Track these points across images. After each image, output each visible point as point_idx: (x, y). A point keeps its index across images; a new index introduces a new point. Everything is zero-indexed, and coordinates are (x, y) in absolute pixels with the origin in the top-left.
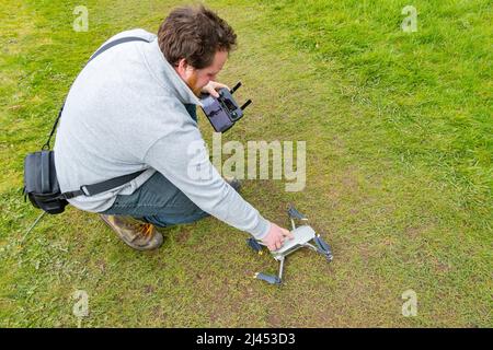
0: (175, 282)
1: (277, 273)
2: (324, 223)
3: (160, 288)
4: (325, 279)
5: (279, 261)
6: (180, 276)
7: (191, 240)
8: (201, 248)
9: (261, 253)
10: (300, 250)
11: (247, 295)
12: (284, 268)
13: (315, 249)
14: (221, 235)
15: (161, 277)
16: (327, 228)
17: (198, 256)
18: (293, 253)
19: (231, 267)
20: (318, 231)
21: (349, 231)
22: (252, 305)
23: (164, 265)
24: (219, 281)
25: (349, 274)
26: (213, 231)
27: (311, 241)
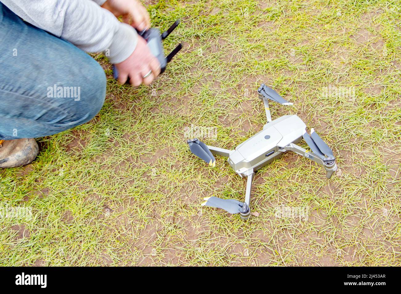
0: (67, 218)
1: (241, 196)
2: (320, 109)
3: (41, 230)
4: (324, 203)
5: (245, 178)
6: (74, 209)
7: (91, 148)
8: (108, 161)
9: (213, 164)
10: (282, 156)
11: (191, 235)
12: (253, 189)
13: (307, 153)
14: (143, 136)
15: (42, 212)
16: (328, 118)
17: (105, 174)
18: (270, 162)
19: (162, 189)
20: (310, 123)
21: (366, 122)
22: (200, 250)
23: (46, 190)
24: (143, 214)
25: (365, 193)
26: (127, 130)
27: (300, 141)
